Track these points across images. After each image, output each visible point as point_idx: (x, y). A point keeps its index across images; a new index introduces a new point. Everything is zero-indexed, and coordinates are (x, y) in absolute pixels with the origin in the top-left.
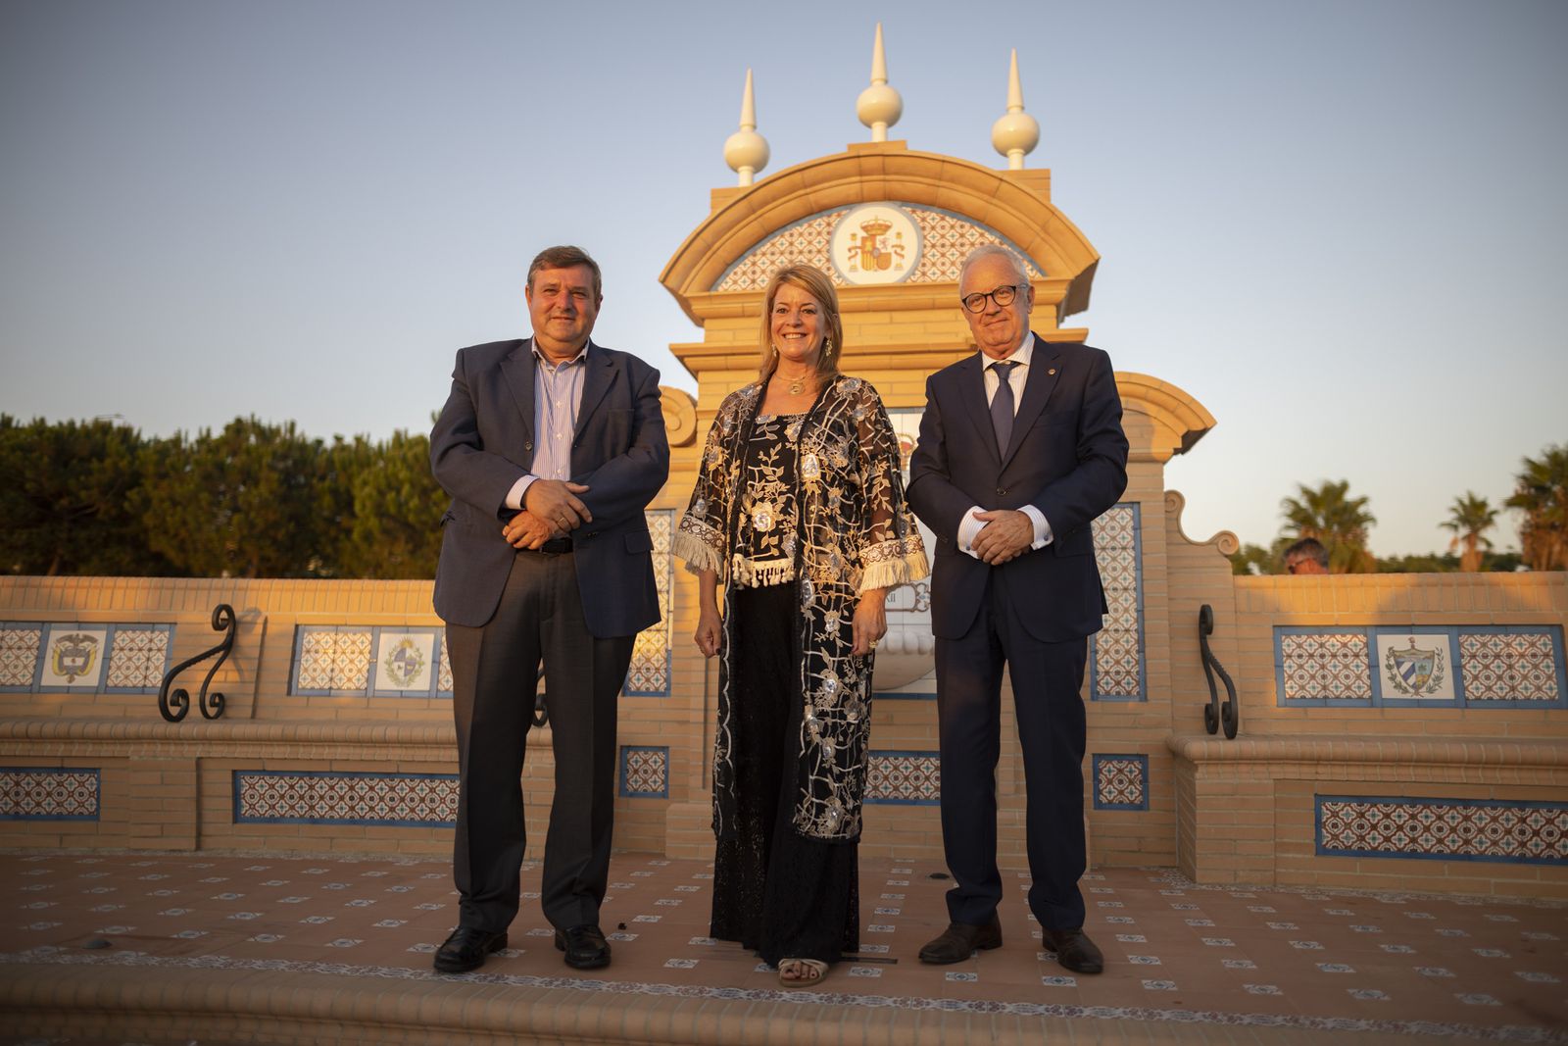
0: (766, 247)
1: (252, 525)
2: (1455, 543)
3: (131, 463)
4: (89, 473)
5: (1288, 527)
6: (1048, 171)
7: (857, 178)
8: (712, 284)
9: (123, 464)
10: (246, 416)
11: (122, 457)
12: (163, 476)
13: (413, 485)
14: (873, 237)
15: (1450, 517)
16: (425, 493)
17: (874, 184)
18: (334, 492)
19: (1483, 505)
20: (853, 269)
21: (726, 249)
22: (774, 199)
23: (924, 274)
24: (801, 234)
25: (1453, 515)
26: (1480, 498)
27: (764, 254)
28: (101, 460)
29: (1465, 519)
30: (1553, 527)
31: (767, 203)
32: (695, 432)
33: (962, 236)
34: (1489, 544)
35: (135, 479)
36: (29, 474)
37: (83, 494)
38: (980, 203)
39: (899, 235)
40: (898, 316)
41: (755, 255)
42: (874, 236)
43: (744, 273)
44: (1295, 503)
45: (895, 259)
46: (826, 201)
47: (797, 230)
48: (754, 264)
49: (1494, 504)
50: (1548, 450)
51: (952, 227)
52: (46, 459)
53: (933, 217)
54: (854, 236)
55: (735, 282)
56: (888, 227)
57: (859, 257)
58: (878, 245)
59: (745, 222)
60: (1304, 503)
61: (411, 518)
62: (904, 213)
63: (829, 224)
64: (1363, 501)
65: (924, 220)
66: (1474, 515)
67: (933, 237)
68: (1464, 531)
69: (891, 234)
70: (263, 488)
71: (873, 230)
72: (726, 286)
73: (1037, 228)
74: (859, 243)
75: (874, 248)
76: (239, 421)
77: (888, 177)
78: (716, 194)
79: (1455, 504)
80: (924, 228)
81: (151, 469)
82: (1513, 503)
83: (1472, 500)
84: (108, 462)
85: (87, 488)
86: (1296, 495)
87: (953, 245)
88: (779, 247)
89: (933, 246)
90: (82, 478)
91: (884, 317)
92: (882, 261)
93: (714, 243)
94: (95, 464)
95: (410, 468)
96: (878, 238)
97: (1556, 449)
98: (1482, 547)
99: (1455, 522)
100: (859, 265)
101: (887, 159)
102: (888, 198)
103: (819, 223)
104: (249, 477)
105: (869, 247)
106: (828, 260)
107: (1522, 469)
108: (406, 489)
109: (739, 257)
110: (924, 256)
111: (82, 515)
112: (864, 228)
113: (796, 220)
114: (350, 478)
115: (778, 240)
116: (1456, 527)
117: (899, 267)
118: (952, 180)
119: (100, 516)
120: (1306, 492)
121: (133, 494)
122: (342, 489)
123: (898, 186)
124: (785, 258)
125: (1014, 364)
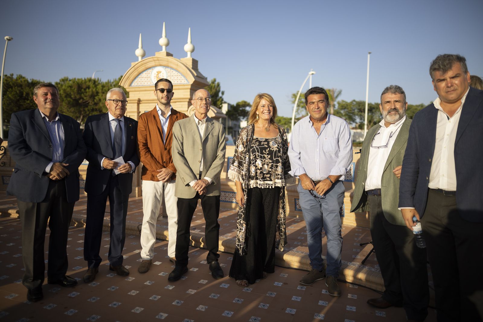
0: (140, 76)
4: (86, 93)
7: (154, 62)
11: (94, 88)
14: (158, 74)
17: (157, 63)
22: (139, 67)
33: (174, 74)
36: (72, 93)
37: (85, 98)
38: (176, 67)
39: (163, 74)
43: (136, 82)
46: (149, 67)
51: (172, 72)
52: (76, 89)
53: (169, 69)
54: (155, 74)
55: (135, 84)
56: (161, 72)
57: (156, 78)
58: (159, 76)
59: (134, 72)
62: (163, 69)
63: (151, 71)
65: (167, 70)
67: (169, 74)
69: (161, 73)
74: (156, 75)
77: (160, 62)
80: (167, 72)
84: (90, 90)
85: (86, 96)
87: (172, 76)
89: (169, 76)
90: (85, 94)
94: (87, 90)
96: (159, 74)
101: (159, 58)
102: (160, 65)
103: (149, 71)
105: (158, 77)
111: (86, 104)
112: (157, 72)
113: (145, 70)
115: (142, 75)
118: (170, 62)
121: (96, 98)
123: (161, 63)
124: (143, 79)
125: (120, 121)
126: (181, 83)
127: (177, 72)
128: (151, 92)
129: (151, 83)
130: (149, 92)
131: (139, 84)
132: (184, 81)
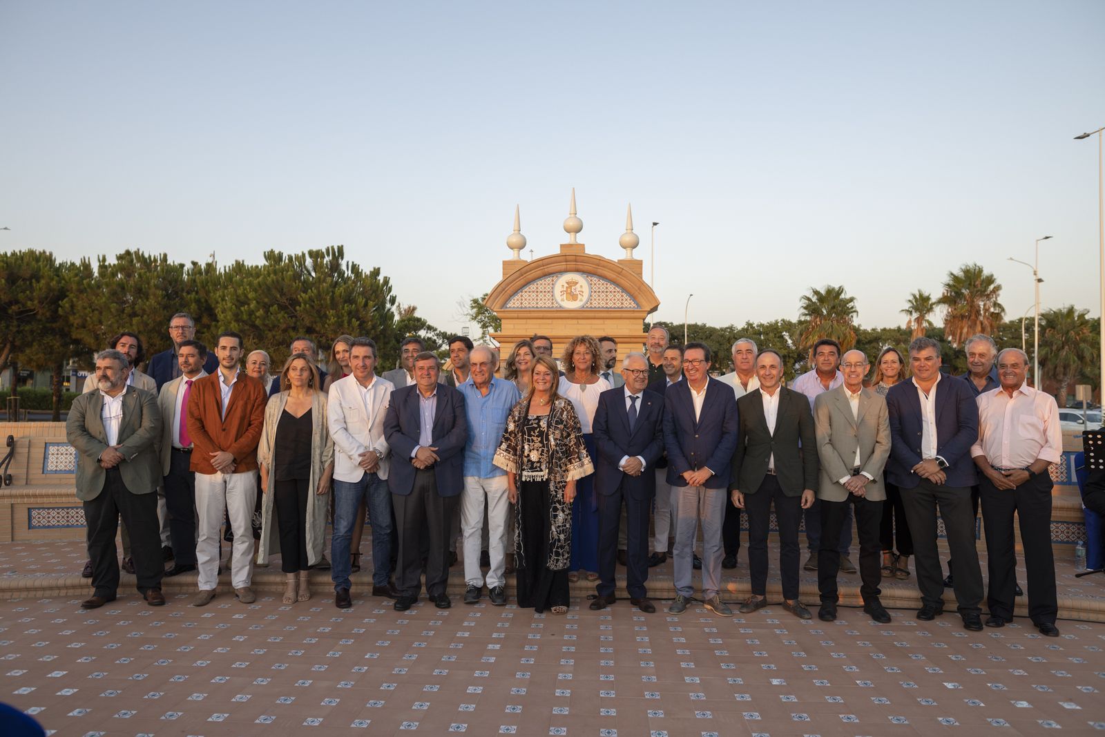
0: (527, 289)
1: (146, 325)
2: (910, 322)
3: (59, 282)
4: (32, 289)
5: (806, 315)
6: (642, 261)
7: (564, 263)
8: (504, 305)
9: (53, 284)
10: (133, 250)
12: (81, 291)
13: (258, 302)
15: (907, 306)
16: (266, 308)
17: (572, 265)
18: (198, 301)
19: (928, 298)
20: (563, 300)
21: (510, 290)
22: (531, 271)
23: (591, 303)
24: (541, 284)
25: (910, 305)
26: (926, 294)
27: (526, 292)
28: (38, 281)
29: (916, 309)
30: (963, 317)
31: (527, 272)
33: (607, 288)
34: (930, 324)
35: (62, 294)
38: (615, 276)
39: (581, 286)
40: (580, 321)
41: (522, 292)
42: (571, 286)
43: (518, 300)
44: (809, 299)
45: (579, 297)
46: (552, 272)
47: (539, 282)
48: (522, 296)
49: (934, 299)
50: (963, 268)
51: (603, 284)
52: (3, 281)
53: (595, 279)
54: (563, 286)
55: (514, 304)
56: (577, 283)
57: (565, 295)
58: (573, 290)
59: (518, 279)
60: (814, 299)
61: (258, 322)
62: (584, 277)
63: (553, 281)
64: (852, 300)
65: (591, 280)
66: (921, 304)
67: (595, 288)
68: (915, 315)
69: (578, 286)
70: (152, 301)
71: (571, 284)
72: (510, 304)
73: (637, 288)
74: (565, 289)
75: (571, 291)
76: (128, 253)
77: (577, 264)
78: (506, 264)
79: (911, 298)
80: (591, 284)
81: (74, 287)
82: (944, 300)
83: (921, 295)
85: (30, 299)
86: (810, 294)
87: (603, 292)
88: (532, 289)
89: (595, 292)
90: (27, 292)
91: (575, 321)
92: (574, 297)
93: (505, 288)
94: (35, 284)
95: (255, 291)
96: (573, 287)
97: (968, 268)
98: (925, 324)
99: (911, 309)
100: (565, 298)
101: (578, 257)
102: (577, 271)
103: (549, 280)
104: (140, 292)
105: (569, 291)
106: (552, 296)
107: (947, 279)
108: (253, 305)
109: (515, 293)
110: (591, 296)
111: (27, 316)
112: (567, 283)
113: (539, 278)
114: (208, 293)
115: (531, 286)
116: (911, 313)
117: (581, 300)
118: (604, 267)
120: (816, 293)
121: (65, 303)
122: (203, 300)
124: (535, 294)
125: (638, 397)
127: (613, 286)
128: (555, 321)
129: (552, 303)
130: (550, 321)
131: (525, 304)
132: (628, 303)
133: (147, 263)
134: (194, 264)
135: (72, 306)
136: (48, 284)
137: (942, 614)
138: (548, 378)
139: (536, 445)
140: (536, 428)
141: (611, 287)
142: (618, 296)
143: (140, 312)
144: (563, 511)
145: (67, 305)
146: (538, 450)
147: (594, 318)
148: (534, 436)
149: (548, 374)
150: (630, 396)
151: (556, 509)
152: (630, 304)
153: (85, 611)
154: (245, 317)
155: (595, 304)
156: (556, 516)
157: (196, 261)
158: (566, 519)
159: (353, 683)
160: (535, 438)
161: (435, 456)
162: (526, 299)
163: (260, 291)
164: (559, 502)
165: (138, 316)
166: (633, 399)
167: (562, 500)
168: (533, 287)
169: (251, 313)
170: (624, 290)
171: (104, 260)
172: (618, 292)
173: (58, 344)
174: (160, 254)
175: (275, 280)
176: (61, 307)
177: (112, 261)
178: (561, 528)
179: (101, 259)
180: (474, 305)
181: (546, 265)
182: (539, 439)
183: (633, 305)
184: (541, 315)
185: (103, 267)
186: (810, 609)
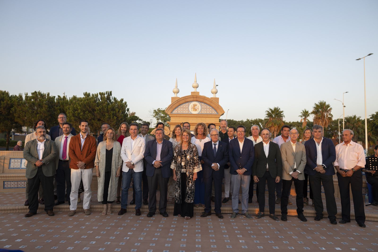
0: (180, 107)
1: (42, 117)
2: (302, 120)
3: (11, 102)
5: (267, 117)
6: (219, 98)
7: (193, 98)
8: (172, 112)
9: (9, 102)
12: (18, 105)
13: (81, 110)
15: (301, 114)
16: (84, 112)
17: (195, 99)
19: (308, 112)
20: (192, 111)
21: (174, 107)
22: (181, 101)
23: (201, 112)
25: (302, 114)
26: (307, 111)
27: (179, 108)
28: (3, 101)
29: (304, 115)
30: (319, 118)
32: (170, 133)
33: (207, 107)
34: (308, 120)
35: (12, 106)
38: (210, 103)
39: (198, 106)
40: (198, 118)
41: (178, 108)
43: (176, 110)
44: (268, 112)
45: (197, 110)
46: (188, 101)
47: (184, 105)
49: (310, 112)
50: (319, 102)
51: (205, 106)
53: (203, 104)
54: (192, 106)
55: (175, 112)
56: (197, 105)
57: (193, 109)
59: (177, 104)
60: (270, 112)
61: (81, 117)
62: (199, 103)
63: (188, 104)
64: (283, 111)
66: (306, 114)
67: (203, 107)
68: (303, 117)
69: (197, 106)
70: (44, 109)
71: (195, 105)
72: (174, 112)
73: (217, 107)
75: (195, 108)
76: (36, 92)
77: (197, 98)
78: (173, 98)
79: (302, 112)
80: (201, 106)
81: (16, 103)
82: (313, 113)
83: (305, 111)
86: (269, 110)
87: (205, 108)
88: (181, 107)
89: (203, 108)
91: (196, 118)
92: (196, 110)
93: (172, 106)
95: (80, 106)
97: (321, 102)
98: (307, 121)
99: (302, 115)
101: (197, 96)
102: (197, 101)
103: (187, 104)
104: (40, 106)
106: (188, 109)
107: (314, 106)
108: (79, 111)
109: (176, 108)
110: (201, 109)
112: (193, 105)
113: (184, 103)
114: (63, 106)
115: (181, 106)
117: (198, 111)
118: (206, 100)
119: (3, 114)
120: (271, 109)
122: (62, 109)
123: (198, 100)
124: (182, 109)
125: (216, 144)
126: (212, 114)
127: (209, 106)
128: (189, 118)
129: (188, 112)
130: (187, 118)
131: (179, 112)
132: (214, 112)
133: (42, 96)
134: (59, 96)
135: (15, 110)
136: (7, 102)
137: (322, 218)
138: (188, 137)
139: (184, 160)
140: (184, 154)
141: (208, 107)
142: (211, 110)
143: (39, 113)
144: (192, 183)
145: (13, 110)
146: (184, 162)
147: (203, 117)
148: (183, 157)
149: (187, 136)
150: (214, 144)
151: (189, 182)
152: (215, 112)
153: (26, 218)
154: (76, 115)
155: (203, 112)
156: (189, 184)
157: (59, 95)
158: (192, 186)
159: (125, 243)
160: (183, 158)
161: (161, 164)
162: (179, 110)
163: (82, 106)
164: (190, 179)
165: (39, 114)
166: (215, 145)
167: (192, 179)
168: (182, 106)
169: (79, 114)
170: (213, 108)
171: (27, 94)
172: (211, 108)
173: (9, 123)
174: (47, 93)
175: (87, 102)
176: (11, 110)
177: (30, 95)
178: (190, 189)
179: (26, 94)
180: (154, 112)
181: (186, 99)
182: (185, 158)
183: (216, 113)
184: (184, 116)
185: (27, 97)
186: (278, 217)
